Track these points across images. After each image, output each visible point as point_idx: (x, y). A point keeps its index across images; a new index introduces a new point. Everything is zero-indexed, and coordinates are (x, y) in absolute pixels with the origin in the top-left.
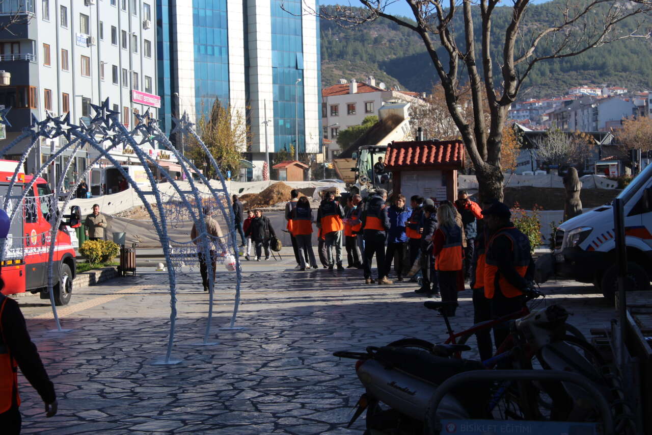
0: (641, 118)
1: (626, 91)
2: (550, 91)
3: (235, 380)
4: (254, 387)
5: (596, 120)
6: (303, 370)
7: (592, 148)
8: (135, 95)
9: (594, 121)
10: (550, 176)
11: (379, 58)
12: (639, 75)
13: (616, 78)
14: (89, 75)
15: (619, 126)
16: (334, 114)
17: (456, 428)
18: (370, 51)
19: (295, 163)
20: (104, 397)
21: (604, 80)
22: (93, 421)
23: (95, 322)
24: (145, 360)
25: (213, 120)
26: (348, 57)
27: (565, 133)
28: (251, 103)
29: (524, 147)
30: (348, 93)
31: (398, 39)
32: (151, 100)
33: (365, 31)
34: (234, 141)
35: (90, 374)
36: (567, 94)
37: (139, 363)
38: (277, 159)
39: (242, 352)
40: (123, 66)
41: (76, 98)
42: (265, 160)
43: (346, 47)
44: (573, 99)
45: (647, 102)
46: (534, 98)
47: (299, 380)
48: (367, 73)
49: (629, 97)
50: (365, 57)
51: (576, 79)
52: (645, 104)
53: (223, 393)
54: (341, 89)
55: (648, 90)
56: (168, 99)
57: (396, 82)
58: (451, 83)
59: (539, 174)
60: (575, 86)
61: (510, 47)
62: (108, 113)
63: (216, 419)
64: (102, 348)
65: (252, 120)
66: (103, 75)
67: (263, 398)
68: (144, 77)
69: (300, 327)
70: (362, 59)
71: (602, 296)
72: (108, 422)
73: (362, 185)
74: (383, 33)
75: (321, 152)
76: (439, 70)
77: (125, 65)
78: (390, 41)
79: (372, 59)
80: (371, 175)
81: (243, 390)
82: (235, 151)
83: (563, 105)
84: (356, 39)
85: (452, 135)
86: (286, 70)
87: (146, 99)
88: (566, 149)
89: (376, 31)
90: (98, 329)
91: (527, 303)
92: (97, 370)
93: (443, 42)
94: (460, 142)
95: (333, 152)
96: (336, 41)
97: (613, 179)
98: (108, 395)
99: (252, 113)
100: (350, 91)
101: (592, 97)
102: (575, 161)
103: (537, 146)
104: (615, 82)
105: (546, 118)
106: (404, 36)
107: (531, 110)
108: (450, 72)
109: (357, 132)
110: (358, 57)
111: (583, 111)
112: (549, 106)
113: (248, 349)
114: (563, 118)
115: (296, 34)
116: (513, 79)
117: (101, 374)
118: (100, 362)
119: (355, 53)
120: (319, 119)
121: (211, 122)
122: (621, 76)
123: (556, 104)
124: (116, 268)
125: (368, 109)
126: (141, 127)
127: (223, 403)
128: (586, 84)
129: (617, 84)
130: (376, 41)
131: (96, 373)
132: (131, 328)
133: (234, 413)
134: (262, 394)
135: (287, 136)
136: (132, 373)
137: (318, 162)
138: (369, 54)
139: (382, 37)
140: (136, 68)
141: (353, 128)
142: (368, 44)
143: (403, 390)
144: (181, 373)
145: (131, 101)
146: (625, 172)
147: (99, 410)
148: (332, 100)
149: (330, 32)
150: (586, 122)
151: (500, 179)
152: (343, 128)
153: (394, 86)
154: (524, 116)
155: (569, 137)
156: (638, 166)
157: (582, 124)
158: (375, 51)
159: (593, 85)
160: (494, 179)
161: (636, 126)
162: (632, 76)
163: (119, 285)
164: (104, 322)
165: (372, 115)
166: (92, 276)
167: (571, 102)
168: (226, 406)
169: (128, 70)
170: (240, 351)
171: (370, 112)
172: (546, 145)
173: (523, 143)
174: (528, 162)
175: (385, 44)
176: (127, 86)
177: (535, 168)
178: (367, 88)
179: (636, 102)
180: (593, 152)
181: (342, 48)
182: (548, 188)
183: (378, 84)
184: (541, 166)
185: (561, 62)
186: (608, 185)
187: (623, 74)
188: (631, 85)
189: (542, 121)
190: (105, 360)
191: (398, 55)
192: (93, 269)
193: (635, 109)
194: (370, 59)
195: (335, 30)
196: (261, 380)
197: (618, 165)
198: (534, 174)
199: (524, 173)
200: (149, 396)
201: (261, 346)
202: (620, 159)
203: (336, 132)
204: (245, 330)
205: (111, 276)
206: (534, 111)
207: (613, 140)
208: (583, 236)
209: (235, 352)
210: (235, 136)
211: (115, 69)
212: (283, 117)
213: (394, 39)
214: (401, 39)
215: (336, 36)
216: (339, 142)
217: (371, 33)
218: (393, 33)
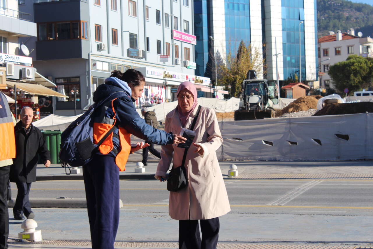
8: (175, 34)
14: (136, 16)
16: (325, 55)
18: (344, 25)
19: (299, 84)
30: (335, 40)
31: (361, 17)
32: (189, 39)
33: (341, 13)
40: (165, 11)
41: (124, 33)
42: (277, 85)
43: (329, 23)
54: (330, 38)
56: (206, 42)
66: (148, 17)
68: (183, 21)
74: (352, 13)
75: (317, 80)
77: (167, 10)
78: (356, 18)
84: (335, 18)
86: (292, 21)
87: (184, 37)
89: (348, 13)
95: (325, 81)
96: (323, 20)
100: (337, 39)
106: (365, 15)
109: (343, 66)
119: (334, 26)
120: (316, 56)
125: (350, 51)
130: (348, 19)
135: (293, 68)
137: (315, 88)
138: (343, 27)
139: (351, 16)
140: (176, 13)
141: (340, 64)
142: (343, 21)
145: (172, 38)
148: (324, 45)
152: (332, 64)
158: (347, 25)
165: (353, 54)
169: (169, 14)
175: (353, 20)
176: (168, 26)
178: (349, 37)
181: (326, 23)
194: (344, 29)
195: (322, 13)
203: (327, 67)
211: (158, 13)
212: (290, 55)
213: (359, 17)
214: (363, 17)
215: (322, 16)
216: (330, 73)
217: (344, 14)
218: (358, 14)
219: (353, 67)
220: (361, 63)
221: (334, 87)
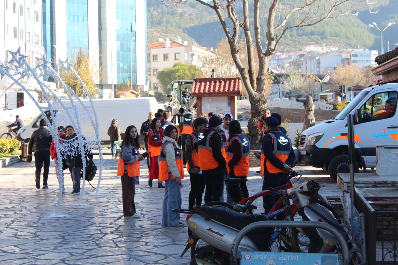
0: (348, 66)
1: (337, 49)
2: (290, 48)
3: (101, 228)
4: (114, 232)
5: (319, 67)
6: (144, 221)
7: (317, 84)
9: (318, 67)
10: (291, 101)
11: (183, 26)
12: (346, 39)
13: (331, 41)
15: (333, 71)
16: (155, 61)
17: (251, 257)
18: (177, 21)
19: (131, 91)
20: (18, 238)
21: (324, 42)
22: (12, 253)
23: (7, 191)
24: (42, 215)
25: (78, 63)
26: (163, 24)
27: (300, 74)
28: (102, 52)
29: (275, 83)
30: (164, 47)
31: (195, 13)
32: (38, 50)
33: (174, 8)
34: (91, 76)
35: (7, 223)
36: (301, 50)
37: (38, 216)
38: (119, 88)
39: (104, 210)
40: (20, 28)
42: (111, 89)
43: (162, 18)
44: (305, 53)
45: (350, 56)
46: (280, 52)
47: (142, 227)
48: (176, 35)
49: (340, 53)
50: (174, 24)
51: (307, 41)
52: (349, 57)
53: (94, 236)
54: (159, 45)
55: (351, 48)
56: (49, 49)
57: (194, 41)
58: (234, 41)
59: (284, 100)
60: (306, 45)
61: (271, 20)
62: (20, 57)
63: (91, 251)
64: (13, 207)
65: (103, 63)
66: (7, 33)
67: (120, 239)
68: (34, 35)
69: (140, 194)
70: (172, 26)
71: (329, 176)
72: (22, 253)
73: (174, 105)
74: (185, 10)
75: (146, 84)
76: (227, 33)
77: (22, 27)
78: (190, 15)
79: (179, 26)
80: (180, 99)
81: (107, 234)
82: (92, 83)
83: (299, 57)
84: (168, 13)
85: (229, 75)
86: (125, 32)
87: (35, 49)
88: (301, 84)
89: (182, 8)
90: (10, 194)
91: (290, 179)
92: (11, 221)
93: (230, 16)
94: (239, 79)
95: (154, 84)
96: (156, 14)
97: (330, 104)
98: (20, 237)
99: (103, 59)
100: (165, 46)
101: (317, 52)
102: (306, 92)
103: (282, 82)
104: (331, 43)
105: (287, 65)
106: (199, 12)
107: (278, 60)
108: (234, 35)
109: (170, 72)
110: (169, 25)
111: (311, 61)
112: (290, 57)
113: (109, 208)
114: (298, 65)
115: (131, 9)
116: (273, 39)
117: (14, 223)
118: (13, 216)
119: (168, 22)
120: (146, 63)
121: (77, 64)
122: (335, 40)
123: (294, 56)
124: (19, 156)
125: (177, 58)
126: (40, 66)
127: (95, 242)
128: (313, 44)
129: (332, 45)
130: (181, 15)
131: (11, 222)
132: (32, 194)
133: (102, 248)
134: (119, 236)
135: (125, 74)
136: (35, 223)
137: (145, 91)
138: (176, 23)
139: (185, 13)
140: (29, 29)
141: (167, 70)
142: (176, 16)
143: (217, 233)
144: (66, 223)
145: (26, 50)
146: (337, 99)
147: (15, 246)
148: (154, 52)
149: (152, 9)
150: (313, 68)
151: (264, 103)
152: (161, 70)
153: (192, 43)
154: (274, 64)
155: (303, 77)
156: (345, 96)
157: (311, 69)
158: (180, 21)
159: (317, 45)
160: (261, 102)
161: (345, 71)
162: (341, 40)
163: (21, 167)
164: (13, 190)
165: (179, 61)
166: (4, 161)
167: (304, 55)
168: (96, 244)
169: (24, 30)
170: (103, 209)
171: (178, 59)
172: (289, 82)
173: (274, 80)
174: (277, 93)
175: (187, 17)
176: (23, 40)
177: (281, 96)
178: (176, 44)
179: (344, 56)
180: (317, 86)
181: (159, 19)
182: (290, 109)
183: (183, 42)
184: (285, 95)
185: (297, 30)
186: (327, 108)
187: (336, 38)
188: (341, 46)
189: (285, 67)
190: (16, 215)
191: (195, 24)
192: (4, 157)
193: (343, 60)
194: (177, 26)
195: (155, 7)
196: (118, 228)
197: (333, 95)
198: (281, 100)
199: (274, 99)
200: (47, 237)
201: (116, 206)
202: (334, 91)
203: (156, 72)
204: (104, 196)
205: (15, 162)
206: (280, 61)
207: (330, 79)
208: (318, 138)
209: (100, 210)
210: (92, 74)
211: (15, 30)
212: (123, 61)
213: (193, 13)
214: (197, 14)
215: (156, 11)
216: (158, 78)
217: (178, 9)
218: (192, 10)
219: (177, 74)
220: (185, 70)
221: (162, 90)
